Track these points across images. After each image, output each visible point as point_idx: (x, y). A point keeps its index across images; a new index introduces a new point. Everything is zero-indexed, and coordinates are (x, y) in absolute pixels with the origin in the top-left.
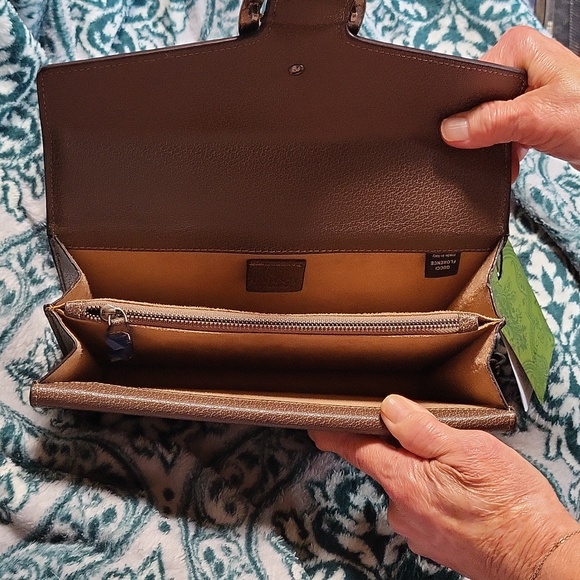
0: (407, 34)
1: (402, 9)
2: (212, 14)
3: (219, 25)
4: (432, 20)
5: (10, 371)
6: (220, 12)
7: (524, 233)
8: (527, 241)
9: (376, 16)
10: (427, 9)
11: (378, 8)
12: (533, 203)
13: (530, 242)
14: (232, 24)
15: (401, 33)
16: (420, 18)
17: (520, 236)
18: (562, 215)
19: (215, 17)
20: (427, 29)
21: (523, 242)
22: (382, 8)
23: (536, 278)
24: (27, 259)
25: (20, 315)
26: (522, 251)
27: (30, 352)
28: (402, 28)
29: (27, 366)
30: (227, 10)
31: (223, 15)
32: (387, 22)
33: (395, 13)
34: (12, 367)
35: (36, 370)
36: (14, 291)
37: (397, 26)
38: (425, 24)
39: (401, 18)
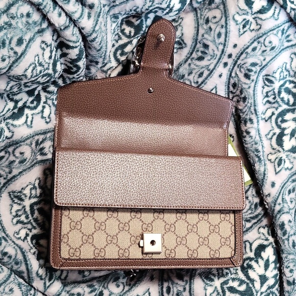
0: (277, 109)
1: (281, 96)
2: (189, 58)
3: (190, 64)
4: (293, 107)
5: (10, 195)
6: (193, 58)
7: (269, 235)
8: (268, 240)
9: (267, 94)
10: (295, 100)
11: (270, 91)
12: (278, 228)
13: (270, 241)
14: (195, 67)
15: (274, 107)
16: (288, 104)
17: (267, 236)
18: (288, 240)
19: (189, 60)
20: (288, 111)
21: (267, 240)
22: (272, 92)
23: (263, 260)
24: (41, 143)
25: (25, 170)
26: (264, 243)
27: (23, 188)
28: (276, 105)
29: (19, 194)
30: (196, 59)
31: (194, 61)
32: (271, 99)
33: (277, 97)
34: (12, 193)
35: (23, 196)
36: (27, 158)
37: (274, 103)
38: (289, 108)
39: (278, 100)
